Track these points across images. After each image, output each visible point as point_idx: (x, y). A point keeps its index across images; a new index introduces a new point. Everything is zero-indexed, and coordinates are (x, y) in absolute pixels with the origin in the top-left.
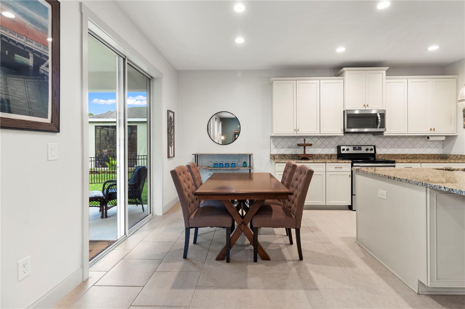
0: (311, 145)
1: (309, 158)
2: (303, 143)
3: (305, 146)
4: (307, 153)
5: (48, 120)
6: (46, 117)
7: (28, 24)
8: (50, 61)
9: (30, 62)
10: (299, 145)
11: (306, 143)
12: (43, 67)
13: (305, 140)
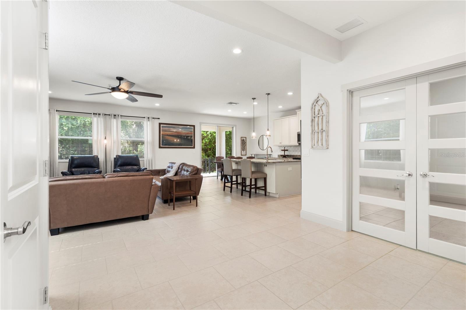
0: (287, 150)
1: (287, 157)
2: (284, 149)
3: (284, 150)
4: (285, 154)
5: (193, 146)
6: (192, 146)
7: (190, 132)
8: (193, 137)
9: (190, 138)
10: (282, 150)
11: (285, 149)
12: (192, 138)
13: (285, 148)
